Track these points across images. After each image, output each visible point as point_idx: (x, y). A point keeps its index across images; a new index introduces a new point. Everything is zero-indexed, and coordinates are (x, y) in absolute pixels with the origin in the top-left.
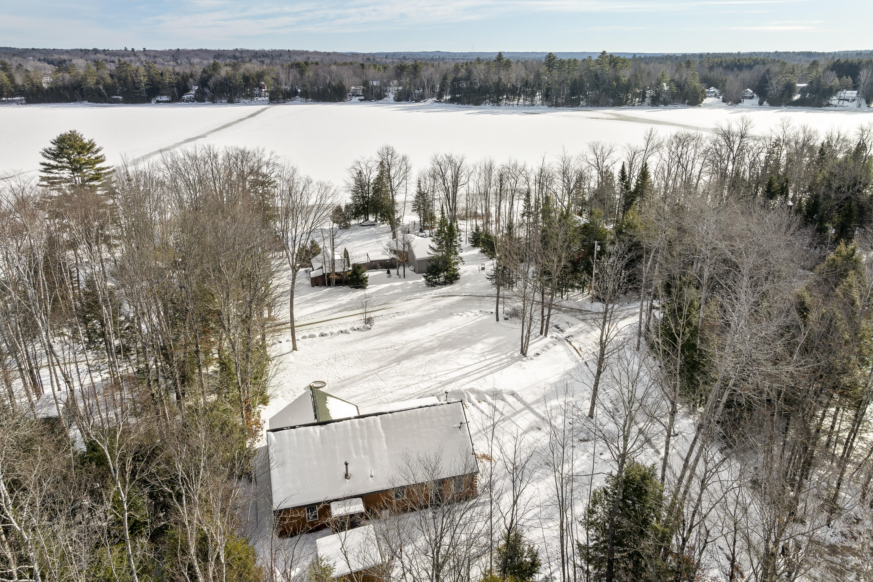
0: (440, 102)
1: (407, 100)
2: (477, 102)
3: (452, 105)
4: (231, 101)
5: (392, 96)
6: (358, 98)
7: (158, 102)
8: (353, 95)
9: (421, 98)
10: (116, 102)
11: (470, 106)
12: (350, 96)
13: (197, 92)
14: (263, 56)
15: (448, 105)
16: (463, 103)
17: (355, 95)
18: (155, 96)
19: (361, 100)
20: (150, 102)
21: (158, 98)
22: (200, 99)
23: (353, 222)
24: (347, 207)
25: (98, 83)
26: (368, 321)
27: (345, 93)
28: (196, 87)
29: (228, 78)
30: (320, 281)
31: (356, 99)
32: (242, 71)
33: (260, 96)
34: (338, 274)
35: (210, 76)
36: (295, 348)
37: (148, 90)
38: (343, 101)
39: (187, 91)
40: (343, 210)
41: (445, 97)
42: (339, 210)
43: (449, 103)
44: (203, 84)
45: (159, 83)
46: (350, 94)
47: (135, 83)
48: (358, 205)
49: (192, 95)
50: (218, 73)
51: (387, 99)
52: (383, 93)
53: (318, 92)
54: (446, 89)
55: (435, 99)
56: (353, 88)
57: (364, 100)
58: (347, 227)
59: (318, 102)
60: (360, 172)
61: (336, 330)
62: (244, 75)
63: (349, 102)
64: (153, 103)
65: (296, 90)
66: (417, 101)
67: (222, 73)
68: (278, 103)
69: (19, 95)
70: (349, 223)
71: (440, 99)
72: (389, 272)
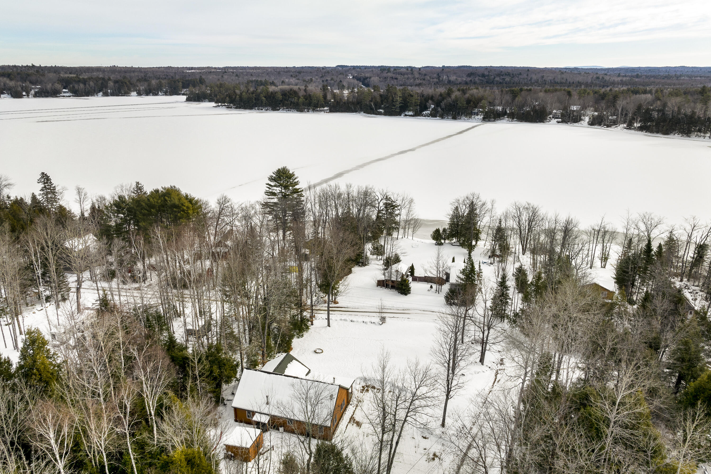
0: (630, 129)
1: (600, 124)
2: (666, 132)
3: (640, 132)
4: (454, 118)
5: (587, 119)
6: (556, 120)
7: (406, 115)
8: (553, 117)
9: (614, 123)
10: (380, 114)
11: (658, 135)
12: (550, 118)
13: (433, 110)
14: (506, 75)
15: (636, 132)
16: (652, 132)
17: (555, 117)
18: (404, 111)
19: (558, 122)
20: (401, 115)
21: (407, 113)
22: (433, 115)
23: (447, 241)
24: (444, 230)
25: (371, 101)
26: (383, 320)
27: (547, 115)
28: (433, 106)
29: (456, 100)
30: (381, 284)
31: (554, 121)
32: (467, 95)
33: (477, 115)
34: (393, 282)
35: (443, 99)
36: (329, 325)
37: (400, 107)
38: (543, 122)
39: (426, 108)
40: (441, 232)
41: (635, 125)
42: (437, 231)
43: (637, 130)
44: (438, 104)
45: (409, 102)
46: (551, 116)
47: (393, 102)
48: (452, 230)
49: (429, 112)
50: (450, 97)
51: (582, 122)
52: (580, 117)
53: (523, 114)
54: (637, 118)
55: (625, 126)
56: (555, 111)
57: (561, 122)
58: (441, 244)
59: (521, 122)
60: (457, 207)
61: (361, 319)
62: (468, 98)
63: (548, 123)
64: (402, 116)
65: (506, 111)
66: (608, 126)
67: (453, 96)
68: (489, 121)
69: (327, 106)
70: (443, 241)
71: (630, 127)
72: (431, 287)
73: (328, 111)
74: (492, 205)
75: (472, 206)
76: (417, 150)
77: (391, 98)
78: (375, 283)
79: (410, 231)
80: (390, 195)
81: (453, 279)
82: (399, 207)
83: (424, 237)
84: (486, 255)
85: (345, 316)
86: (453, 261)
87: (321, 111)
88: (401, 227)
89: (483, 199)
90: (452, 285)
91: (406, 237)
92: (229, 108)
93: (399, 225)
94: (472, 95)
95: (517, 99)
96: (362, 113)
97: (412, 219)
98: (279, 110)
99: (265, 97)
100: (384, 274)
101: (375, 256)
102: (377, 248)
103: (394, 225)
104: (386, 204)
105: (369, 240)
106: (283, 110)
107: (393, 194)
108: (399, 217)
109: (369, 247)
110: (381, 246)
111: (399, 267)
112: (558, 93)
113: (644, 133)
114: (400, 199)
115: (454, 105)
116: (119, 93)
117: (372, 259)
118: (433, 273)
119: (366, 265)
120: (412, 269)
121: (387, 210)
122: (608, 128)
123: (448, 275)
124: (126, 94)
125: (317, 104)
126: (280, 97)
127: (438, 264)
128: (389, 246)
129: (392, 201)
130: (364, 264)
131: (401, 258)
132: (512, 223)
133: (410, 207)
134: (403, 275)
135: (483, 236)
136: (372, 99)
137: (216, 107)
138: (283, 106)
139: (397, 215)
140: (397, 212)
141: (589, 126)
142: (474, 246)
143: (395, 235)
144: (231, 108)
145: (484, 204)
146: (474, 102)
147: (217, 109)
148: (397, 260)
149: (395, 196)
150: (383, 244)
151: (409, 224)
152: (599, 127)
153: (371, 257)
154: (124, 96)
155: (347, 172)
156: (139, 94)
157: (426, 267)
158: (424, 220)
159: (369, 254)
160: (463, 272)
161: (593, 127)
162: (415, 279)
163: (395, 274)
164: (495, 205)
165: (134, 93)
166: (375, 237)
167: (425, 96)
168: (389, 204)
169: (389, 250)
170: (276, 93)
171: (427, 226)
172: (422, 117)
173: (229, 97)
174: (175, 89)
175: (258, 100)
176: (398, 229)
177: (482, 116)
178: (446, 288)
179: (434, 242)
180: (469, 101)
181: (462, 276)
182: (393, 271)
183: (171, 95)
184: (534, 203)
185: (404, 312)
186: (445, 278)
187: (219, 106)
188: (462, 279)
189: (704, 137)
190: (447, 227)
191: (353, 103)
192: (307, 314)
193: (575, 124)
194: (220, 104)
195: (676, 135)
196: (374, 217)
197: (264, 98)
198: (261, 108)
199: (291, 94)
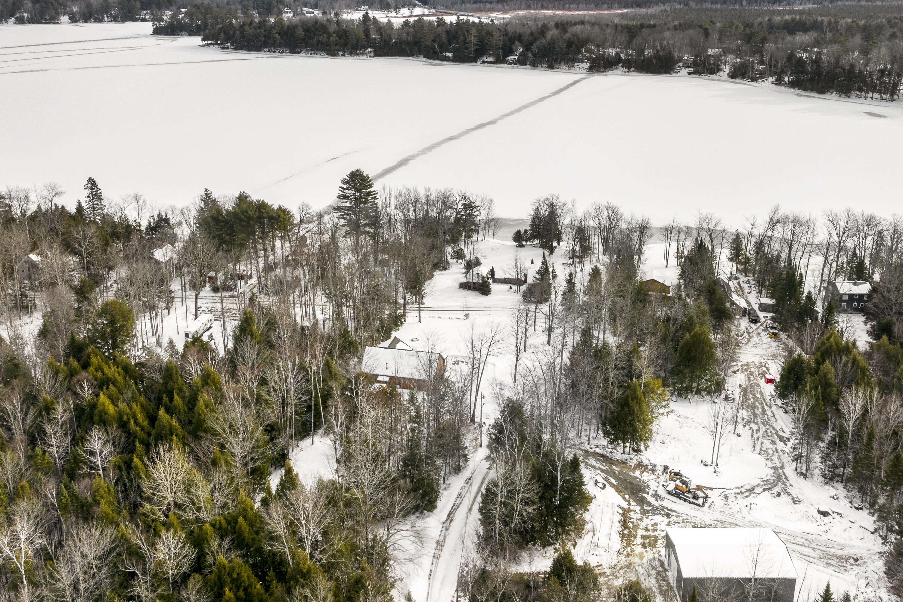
0: (779, 84)
1: (743, 77)
3: (791, 90)
4: (551, 67)
5: (727, 69)
6: (687, 70)
7: (484, 62)
8: (683, 67)
9: (761, 76)
10: (447, 59)
12: (679, 67)
13: (521, 54)
15: (787, 89)
16: (805, 89)
17: (686, 66)
18: (482, 56)
19: (690, 73)
20: (476, 62)
21: (485, 59)
22: (522, 62)
23: (529, 243)
24: (526, 231)
25: (434, 41)
26: (467, 315)
27: (674, 64)
28: (521, 49)
29: (553, 42)
30: (463, 286)
31: (685, 71)
32: (568, 35)
33: (582, 62)
34: (474, 283)
35: (535, 40)
36: (420, 321)
37: (476, 50)
38: (670, 73)
39: (511, 53)
40: (522, 233)
41: (786, 79)
42: (519, 232)
43: (788, 87)
44: (528, 47)
45: (487, 44)
46: (681, 64)
47: (466, 43)
48: (534, 231)
49: (516, 57)
50: (545, 37)
51: (721, 73)
52: (718, 65)
53: (643, 61)
54: (787, 71)
55: (773, 80)
56: (685, 58)
57: (694, 73)
58: (523, 246)
59: (641, 73)
60: (537, 208)
61: (447, 316)
62: (569, 39)
63: (676, 75)
64: (479, 63)
65: (620, 57)
66: (754, 80)
67: (549, 36)
68: (598, 71)
69: (370, 47)
70: (524, 243)
71: (779, 82)
72: (511, 288)
73: (372, 55)
74: (573, 205)
75: (552, 206)
76: (500, 122)
77: (462, 38)
78: (458, 285)
79: (491, 232)
80: (468, 195)
81: (530, 280)
82: (478, 208)
83: (505, 239)
84: (566, 256)
85: (432, 314)
86: (532, 263)
87: (362, 54)
88: (480, 229)
89: (562, 200)
90: (529, 284)
91: (486, 239)
92: (224, 48)
93: (479, 227)
94: (574, 35)
95: (634, 41)
96: (422, 58)
97: (493, 220)
98: (300, 53)
99: (279, 34)
100: (466, 277)
101: (455, 260)
102: (457, 252)
103: (473, 227)
104: (464, 205)
105: (448, 243)
106: (307, 52)
107: (472, 194)
108: (478, 219)
109: (449, 250)
110: (462, 249)
111: (480, 269)
112: (691, 32)
113: (795, 91)
114: (479, 200)
115: (550, 49)
116: (42, 19)
117: (452, 263)
118: (511, 275)
119: (447, 269)
120: (492, 272)
121: (465, 211)
122: (753, 83)
123: (526, 276)
124: (53, 20)
125: (357, 44)
126: (301, 32)
127: (516, 265)
128: (469, 250)
129: (471, 202)
130: (445, 269)
131: (482, 261)
132: (592, 223)
133: (489, 209)
134: (484, 278)
135: (564, 237)
136: (435, 37)
137: (203, 46)
138: (306, 47)
139: (476, 216)
140: (476, 214)
141: (730, 79)
142: (555, 247)
143: (475, 237)
144: (228, 48)
145: (564, 205)
146: (576, 46)
147: (207, 49)
148: (478, 263)
149: (474, 197)
150: (463, 247)
151: (489, 226)
152: (742, 81)
153: (451, 261)
154: (49, 23)
155: (413, 157)
156: (74, 20)
157: (505, 269)
158: (505, 220)
159: (449, 258)
160: (539, 272)
161: (734, 80)
162: (495, 281)
163: (476, 276)
164: (576, 205)
165: (65, 19)
166: (455, 240)
167: (510, 34)
168: (468, 205)
169: (469, 255)
170: (295, 27)
171: (508, 225)
172: (506, 65)
173: (224, 32)
174: (129, 12)
175: (269, 38)
176: (478, 230)
177: (588, 64)
178: (524, 288)
179: (516, 244)
180: (570, 44)
181: (538, 277)
182: (474, 273)
183: (123, 21)
184: (615, 203)
185: (485, 309)
186: (523, 279)
187: (208, 45)
188: (538, 279)
189: (866, 98)
190: (528, 228)
191: (407, 43)
192: (400, 312)
193: (713, 76)
194: (209, 42)
195: (834, 94)
196: (452, 219)
197: (277, 36)
198: (273, 49)
199: (317, 30)
